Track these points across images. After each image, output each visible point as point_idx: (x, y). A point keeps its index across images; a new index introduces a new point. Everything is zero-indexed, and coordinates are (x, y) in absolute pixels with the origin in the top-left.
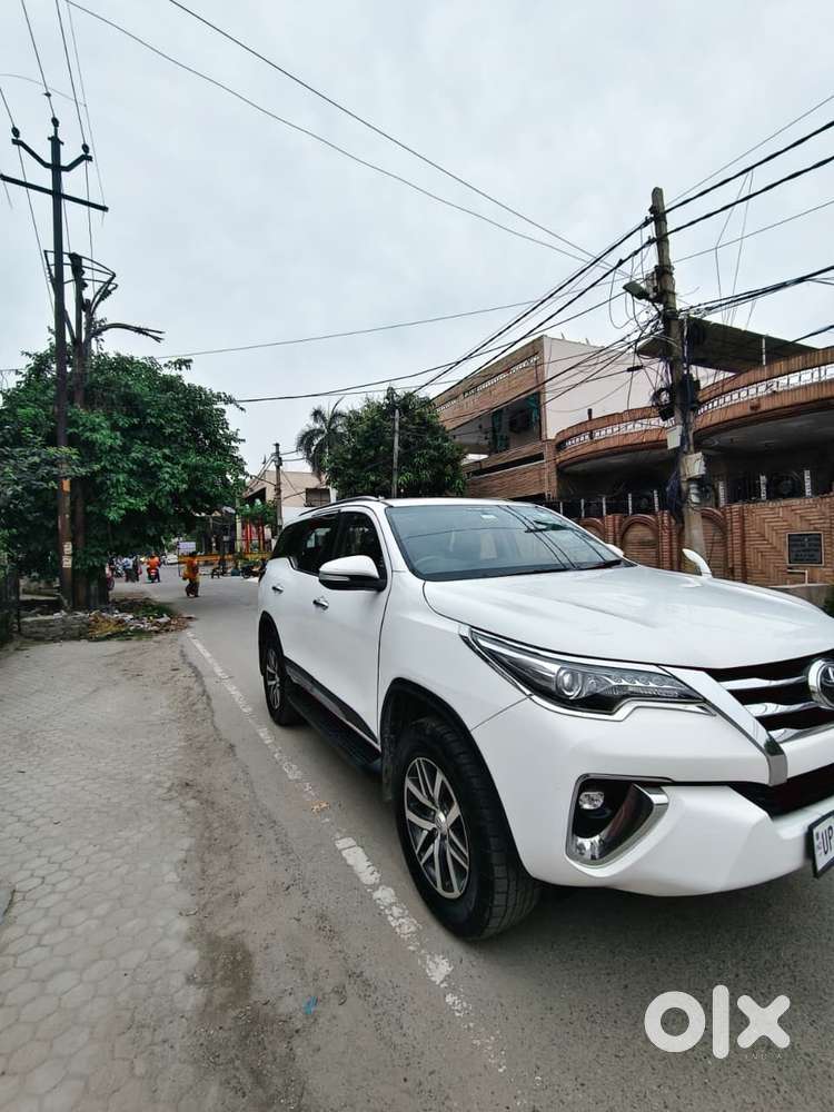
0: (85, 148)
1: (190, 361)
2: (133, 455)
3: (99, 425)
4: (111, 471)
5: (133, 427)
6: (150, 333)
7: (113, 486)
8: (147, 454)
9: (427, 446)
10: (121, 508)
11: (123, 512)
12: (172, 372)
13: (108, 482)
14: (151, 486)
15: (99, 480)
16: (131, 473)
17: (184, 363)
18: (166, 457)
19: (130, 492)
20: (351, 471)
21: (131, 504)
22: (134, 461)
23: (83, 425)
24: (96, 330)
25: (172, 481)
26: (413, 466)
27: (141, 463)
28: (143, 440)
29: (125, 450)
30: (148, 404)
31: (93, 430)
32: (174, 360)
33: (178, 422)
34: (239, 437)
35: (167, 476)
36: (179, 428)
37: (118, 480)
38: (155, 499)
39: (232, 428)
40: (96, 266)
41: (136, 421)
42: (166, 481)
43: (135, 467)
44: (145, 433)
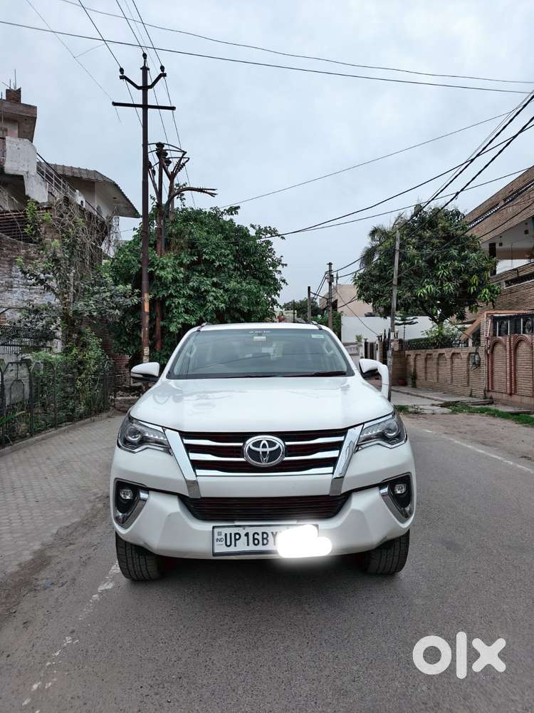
0: (162, 68)
1: (238, 207)
2: (191, 284)
3: (167, 264)
4: (176, 297)
5: (193, 263)
6: (208, 191)
7: (176, 308)
8: (201, 282)
9: (452, 258)
10: (178, 323)
11: (180, 326)
12: (226, 218)
13: (173, 305)
14: (203, 306)
15: (167, 303)
16: (189, 297)
17: (233, 210)
18: (214, 284)
19: (187, 312)
20: (376, 286)
21: (186, 320)
22: (192, 289)
23: (158, 265)
24: (176, 192)
25: (215, 302)
26: (437, 278)
27: (196, 290)
28: (200, 272)
29: (187, 280)
30: (206, 246)
31: (163, 268)
32: (227, 208)
33: (225, 256)
34: (283, 262)
35: (211, 298)
36: (224, 261)
37: (179, 303)
38: (204, 316)
39: (277, 256)
40: (171, 148)
41: (195, 258)
42: (211, 302)
43: (192, 293)
44: (202, 267)
